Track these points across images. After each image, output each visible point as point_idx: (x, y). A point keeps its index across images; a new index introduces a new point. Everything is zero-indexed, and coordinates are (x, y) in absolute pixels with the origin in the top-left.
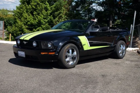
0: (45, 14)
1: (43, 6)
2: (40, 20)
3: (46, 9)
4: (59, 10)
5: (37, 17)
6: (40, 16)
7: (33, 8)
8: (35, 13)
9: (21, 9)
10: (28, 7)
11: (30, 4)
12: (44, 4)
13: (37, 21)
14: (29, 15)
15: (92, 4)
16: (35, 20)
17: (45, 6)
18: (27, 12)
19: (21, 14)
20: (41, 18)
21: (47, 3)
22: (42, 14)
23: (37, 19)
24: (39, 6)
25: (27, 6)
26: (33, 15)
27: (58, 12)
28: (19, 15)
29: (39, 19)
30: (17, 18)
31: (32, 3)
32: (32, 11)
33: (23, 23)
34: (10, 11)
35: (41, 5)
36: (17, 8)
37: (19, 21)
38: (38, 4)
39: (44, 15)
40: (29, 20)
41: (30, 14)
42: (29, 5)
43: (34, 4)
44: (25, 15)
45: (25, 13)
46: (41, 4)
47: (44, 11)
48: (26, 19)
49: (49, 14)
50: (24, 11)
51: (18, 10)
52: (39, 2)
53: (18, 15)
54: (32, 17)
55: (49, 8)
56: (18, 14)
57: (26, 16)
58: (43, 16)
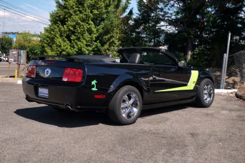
0: (88, 39)
1: (85, 26)
2: (82, 48)
3: (90, 32)
4: (110, 33)
5: (77, 44)
6: (80, 41)
7: (70, 30)
8: (73, 37)
9: (52, 32)
10: (63, 29)
11: (66, 24)
12: (87, 23)
13: (77, 50)
14: (65, 41)
15: (159, 23)
16: (74, 47)
17: (89, 27)
18: (61, 36)
19: (52, 40)
20: (82, 44)
21: (91, 22)
22: (84, 39)
23: (76, 46)
24: (79, 27)
25: (61, 26)
26: (70, 40)
27: (109, 36)
28: (49, 41)
29: (79, 46)
30: (45, 45)
31: (69, 22)
32: (69, 34)
33: (55, 53)
34: (35, 36)
35: (83, 25)
36: (46, 30)
37: (49, 51)
38: (78, 24)
39: (86, 40)
40: (65, 48)
41: (66, 39)
42: (65, 26)
43: (72, 24)
44: (59, 40)
45: (58, 38)
46: (82, 23)
47: (87, 35)
48: (60, 46)
49: (94, 39)
50: (57, 35)
51: (47, 34)
52: (79, 21)
53: (47, 41)
54: (69, 44)
55: (94, 30)
56: (48, 39)
57: (60, 43)
58: (85, 42)
